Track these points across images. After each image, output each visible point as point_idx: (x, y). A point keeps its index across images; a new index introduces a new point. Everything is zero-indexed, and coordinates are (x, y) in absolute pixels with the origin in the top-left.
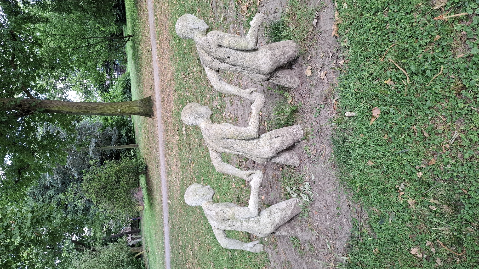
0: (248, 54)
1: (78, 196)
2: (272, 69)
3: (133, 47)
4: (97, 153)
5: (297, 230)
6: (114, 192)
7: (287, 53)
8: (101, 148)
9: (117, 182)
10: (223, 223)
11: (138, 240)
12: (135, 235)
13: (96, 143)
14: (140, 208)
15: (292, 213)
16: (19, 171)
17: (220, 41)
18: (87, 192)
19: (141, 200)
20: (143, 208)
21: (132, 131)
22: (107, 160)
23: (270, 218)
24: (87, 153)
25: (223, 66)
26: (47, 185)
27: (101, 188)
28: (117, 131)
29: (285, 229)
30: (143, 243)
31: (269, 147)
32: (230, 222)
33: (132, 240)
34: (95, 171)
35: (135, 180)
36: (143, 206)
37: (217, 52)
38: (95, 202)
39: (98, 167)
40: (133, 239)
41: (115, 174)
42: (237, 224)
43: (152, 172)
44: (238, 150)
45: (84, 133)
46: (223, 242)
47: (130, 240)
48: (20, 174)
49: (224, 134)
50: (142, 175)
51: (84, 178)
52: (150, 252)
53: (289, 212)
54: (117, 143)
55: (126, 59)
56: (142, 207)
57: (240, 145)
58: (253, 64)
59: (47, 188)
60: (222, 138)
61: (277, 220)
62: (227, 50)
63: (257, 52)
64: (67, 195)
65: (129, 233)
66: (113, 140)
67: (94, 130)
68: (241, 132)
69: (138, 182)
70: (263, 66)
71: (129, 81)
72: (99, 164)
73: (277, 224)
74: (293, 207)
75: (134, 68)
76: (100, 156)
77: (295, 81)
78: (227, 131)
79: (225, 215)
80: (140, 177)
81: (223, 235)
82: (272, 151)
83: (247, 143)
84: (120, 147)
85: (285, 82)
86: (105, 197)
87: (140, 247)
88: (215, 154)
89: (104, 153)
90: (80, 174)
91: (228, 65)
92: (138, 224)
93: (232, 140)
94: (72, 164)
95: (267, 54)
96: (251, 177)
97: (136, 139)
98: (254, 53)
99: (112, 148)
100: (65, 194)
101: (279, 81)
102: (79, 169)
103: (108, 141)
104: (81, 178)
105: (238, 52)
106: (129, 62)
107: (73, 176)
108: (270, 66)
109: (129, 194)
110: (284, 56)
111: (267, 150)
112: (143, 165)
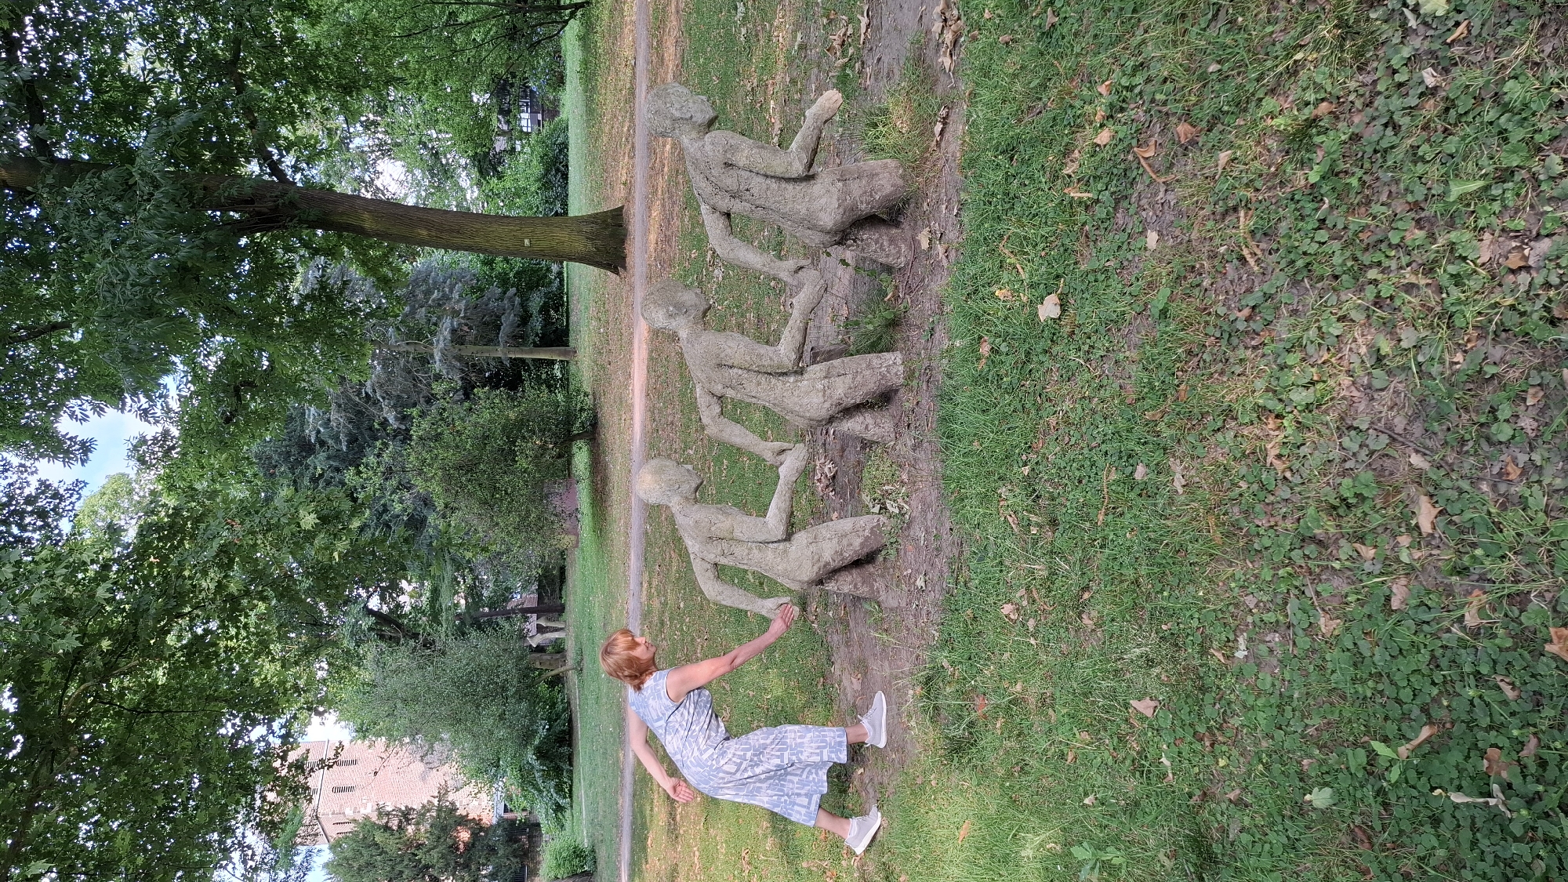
0: (790, 187)
1: (394, 482)
2: (843, 222)
3: (585, 40)
4: (455, 363)
5: (876, 585)
6: (497, 481)
7: (880, 190)
8: (468, 351)
9: (508, 455)
10: (709, 546)
11: (556, 635)
12: (549, 620)
13: (453, 331)
14: (567, 540)
15: (862, 545)
16: (237, 390)
17: (729, 156)
18: (421, 472)
19: (570, 515)
20: (578, 542)
21: (562, 305)
22: (484, 386)
23: (813, 548)
24: (424, 360)
25: (737, 207)
26: (310, 440)
27: (461, 468)
28: (517, 300)
29: (849, 579)
30: (570, 647)
31: (821, 394)
32: (725, 545)
33: (538, 632)
34: (446, 415)
35: (560, 456)
36: (577, 535)
37: (723, 177)
38: (440, 506)
39: (456, 402)
40: (541, 629)
41: (503, 430)
42: (740, 551)
43: (610, 434)
44: (753, 394)
45: (421, 296)
46: (710, 588)
47: (534, 631)
48: (239, 398)
49: (722, 355)
50: (580, 443)
51: (415, 433)
52: (584, 671)
53: (857, 542)
54: (515, 337)
55: (562, 77)
56: (573, 538)
57: (759, 384)
58: (802, 209)
59: (307, 448)
60: (720, 365)
61: (827, 556)
62: (745, 174)
63: (812, 182)
64: (365, 476)
65: (531, 610)
66: (506, 329)
67: (451, 291)
68: (760, 356)
69: (569, 463)
70: (822, 215)
71: (564, 146)
72: (460, 395)
73: (828, 564)
74: (867, 533)
75: (580, 110)
76: (462, 371)
77: (899, 252)
78: (729, 351)
79: (713, 529)
80: (575, 449)
81: (710, 574)
82: (827, 405)
83: (773, 381)
84: (522, 352)
85: (875, 251)
86: (470, 494)
87: (559, 656)
88: (709, 398)
89: (474, 365)
90: (404, 418)
91: (748, 205)
92: (561, 590)
93: (740, 372)
94: (381, 386)
95: (833, 189)
96: (782, 457)
97: (571, 333)
98: (804, 184)
99: (499, 354)
100: (359, 473)
101: (863, 249)
102: (400, 404)
103: (489, 329)
104: (408, 430)
105: (768, 181)
106: (568, 86)
107: (384, 423)
108: (839, 217)
109: (540, 496)
110: (871, 196)
111: (815, 400)
112: (584, 415)
